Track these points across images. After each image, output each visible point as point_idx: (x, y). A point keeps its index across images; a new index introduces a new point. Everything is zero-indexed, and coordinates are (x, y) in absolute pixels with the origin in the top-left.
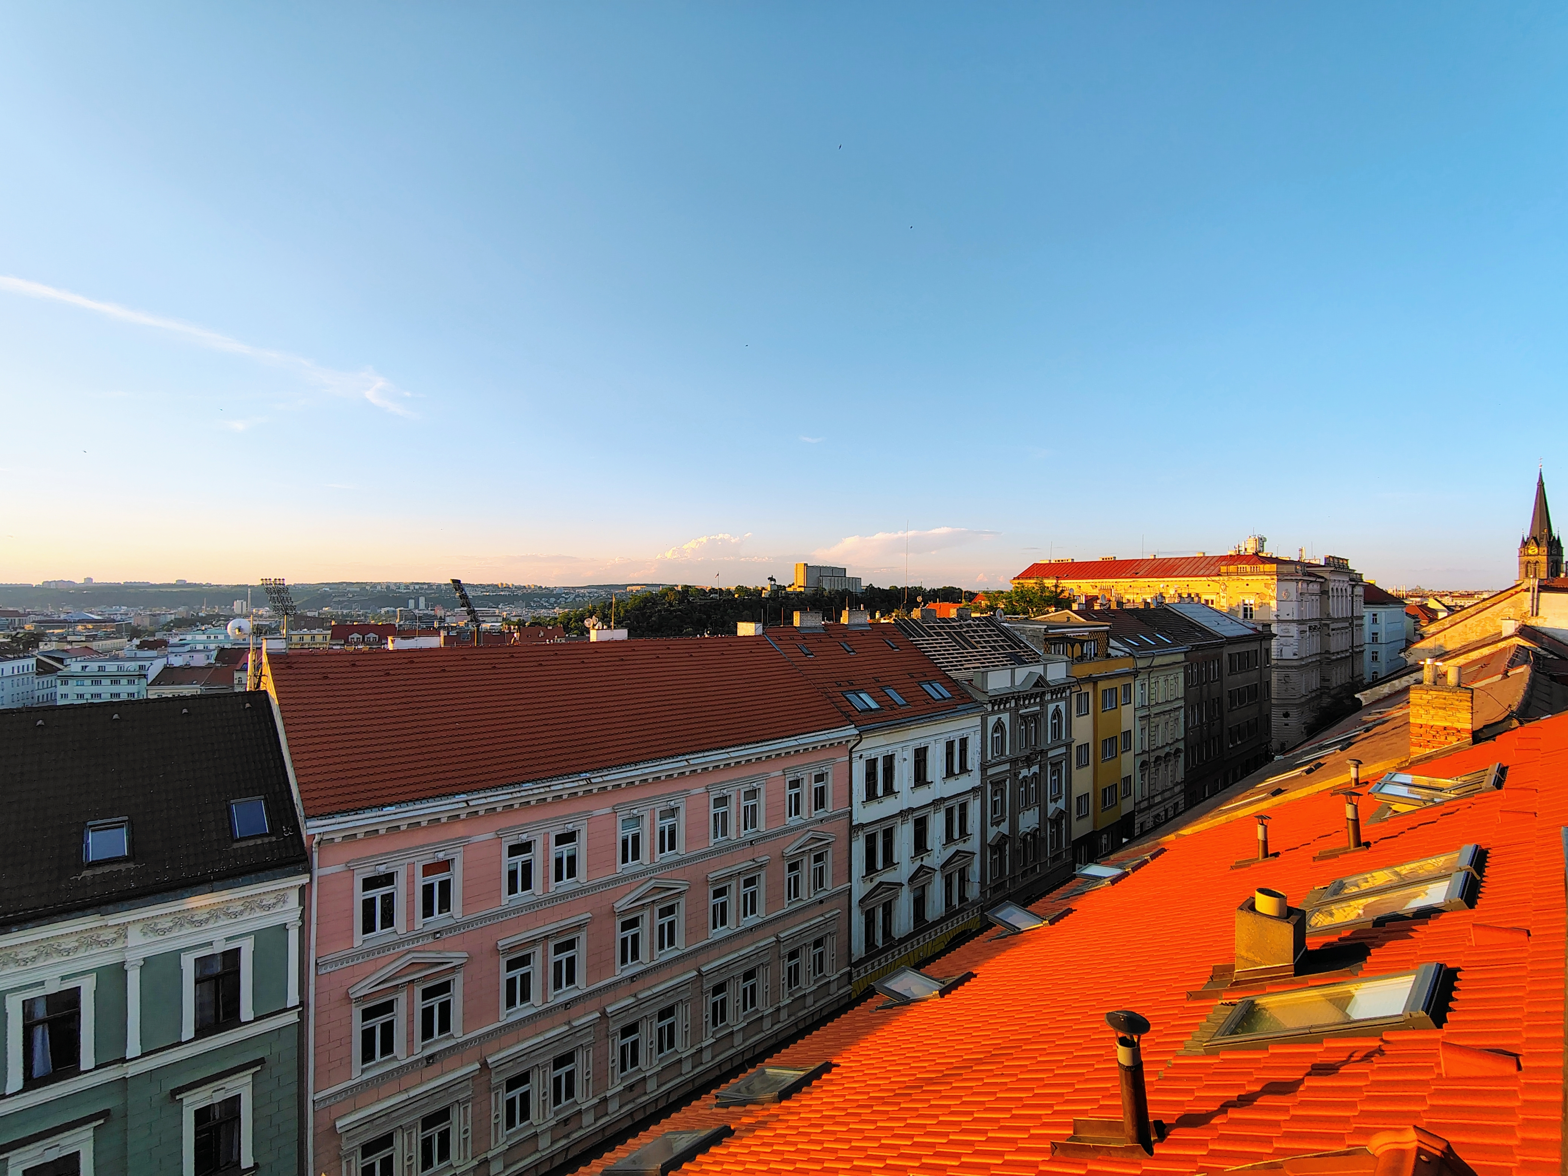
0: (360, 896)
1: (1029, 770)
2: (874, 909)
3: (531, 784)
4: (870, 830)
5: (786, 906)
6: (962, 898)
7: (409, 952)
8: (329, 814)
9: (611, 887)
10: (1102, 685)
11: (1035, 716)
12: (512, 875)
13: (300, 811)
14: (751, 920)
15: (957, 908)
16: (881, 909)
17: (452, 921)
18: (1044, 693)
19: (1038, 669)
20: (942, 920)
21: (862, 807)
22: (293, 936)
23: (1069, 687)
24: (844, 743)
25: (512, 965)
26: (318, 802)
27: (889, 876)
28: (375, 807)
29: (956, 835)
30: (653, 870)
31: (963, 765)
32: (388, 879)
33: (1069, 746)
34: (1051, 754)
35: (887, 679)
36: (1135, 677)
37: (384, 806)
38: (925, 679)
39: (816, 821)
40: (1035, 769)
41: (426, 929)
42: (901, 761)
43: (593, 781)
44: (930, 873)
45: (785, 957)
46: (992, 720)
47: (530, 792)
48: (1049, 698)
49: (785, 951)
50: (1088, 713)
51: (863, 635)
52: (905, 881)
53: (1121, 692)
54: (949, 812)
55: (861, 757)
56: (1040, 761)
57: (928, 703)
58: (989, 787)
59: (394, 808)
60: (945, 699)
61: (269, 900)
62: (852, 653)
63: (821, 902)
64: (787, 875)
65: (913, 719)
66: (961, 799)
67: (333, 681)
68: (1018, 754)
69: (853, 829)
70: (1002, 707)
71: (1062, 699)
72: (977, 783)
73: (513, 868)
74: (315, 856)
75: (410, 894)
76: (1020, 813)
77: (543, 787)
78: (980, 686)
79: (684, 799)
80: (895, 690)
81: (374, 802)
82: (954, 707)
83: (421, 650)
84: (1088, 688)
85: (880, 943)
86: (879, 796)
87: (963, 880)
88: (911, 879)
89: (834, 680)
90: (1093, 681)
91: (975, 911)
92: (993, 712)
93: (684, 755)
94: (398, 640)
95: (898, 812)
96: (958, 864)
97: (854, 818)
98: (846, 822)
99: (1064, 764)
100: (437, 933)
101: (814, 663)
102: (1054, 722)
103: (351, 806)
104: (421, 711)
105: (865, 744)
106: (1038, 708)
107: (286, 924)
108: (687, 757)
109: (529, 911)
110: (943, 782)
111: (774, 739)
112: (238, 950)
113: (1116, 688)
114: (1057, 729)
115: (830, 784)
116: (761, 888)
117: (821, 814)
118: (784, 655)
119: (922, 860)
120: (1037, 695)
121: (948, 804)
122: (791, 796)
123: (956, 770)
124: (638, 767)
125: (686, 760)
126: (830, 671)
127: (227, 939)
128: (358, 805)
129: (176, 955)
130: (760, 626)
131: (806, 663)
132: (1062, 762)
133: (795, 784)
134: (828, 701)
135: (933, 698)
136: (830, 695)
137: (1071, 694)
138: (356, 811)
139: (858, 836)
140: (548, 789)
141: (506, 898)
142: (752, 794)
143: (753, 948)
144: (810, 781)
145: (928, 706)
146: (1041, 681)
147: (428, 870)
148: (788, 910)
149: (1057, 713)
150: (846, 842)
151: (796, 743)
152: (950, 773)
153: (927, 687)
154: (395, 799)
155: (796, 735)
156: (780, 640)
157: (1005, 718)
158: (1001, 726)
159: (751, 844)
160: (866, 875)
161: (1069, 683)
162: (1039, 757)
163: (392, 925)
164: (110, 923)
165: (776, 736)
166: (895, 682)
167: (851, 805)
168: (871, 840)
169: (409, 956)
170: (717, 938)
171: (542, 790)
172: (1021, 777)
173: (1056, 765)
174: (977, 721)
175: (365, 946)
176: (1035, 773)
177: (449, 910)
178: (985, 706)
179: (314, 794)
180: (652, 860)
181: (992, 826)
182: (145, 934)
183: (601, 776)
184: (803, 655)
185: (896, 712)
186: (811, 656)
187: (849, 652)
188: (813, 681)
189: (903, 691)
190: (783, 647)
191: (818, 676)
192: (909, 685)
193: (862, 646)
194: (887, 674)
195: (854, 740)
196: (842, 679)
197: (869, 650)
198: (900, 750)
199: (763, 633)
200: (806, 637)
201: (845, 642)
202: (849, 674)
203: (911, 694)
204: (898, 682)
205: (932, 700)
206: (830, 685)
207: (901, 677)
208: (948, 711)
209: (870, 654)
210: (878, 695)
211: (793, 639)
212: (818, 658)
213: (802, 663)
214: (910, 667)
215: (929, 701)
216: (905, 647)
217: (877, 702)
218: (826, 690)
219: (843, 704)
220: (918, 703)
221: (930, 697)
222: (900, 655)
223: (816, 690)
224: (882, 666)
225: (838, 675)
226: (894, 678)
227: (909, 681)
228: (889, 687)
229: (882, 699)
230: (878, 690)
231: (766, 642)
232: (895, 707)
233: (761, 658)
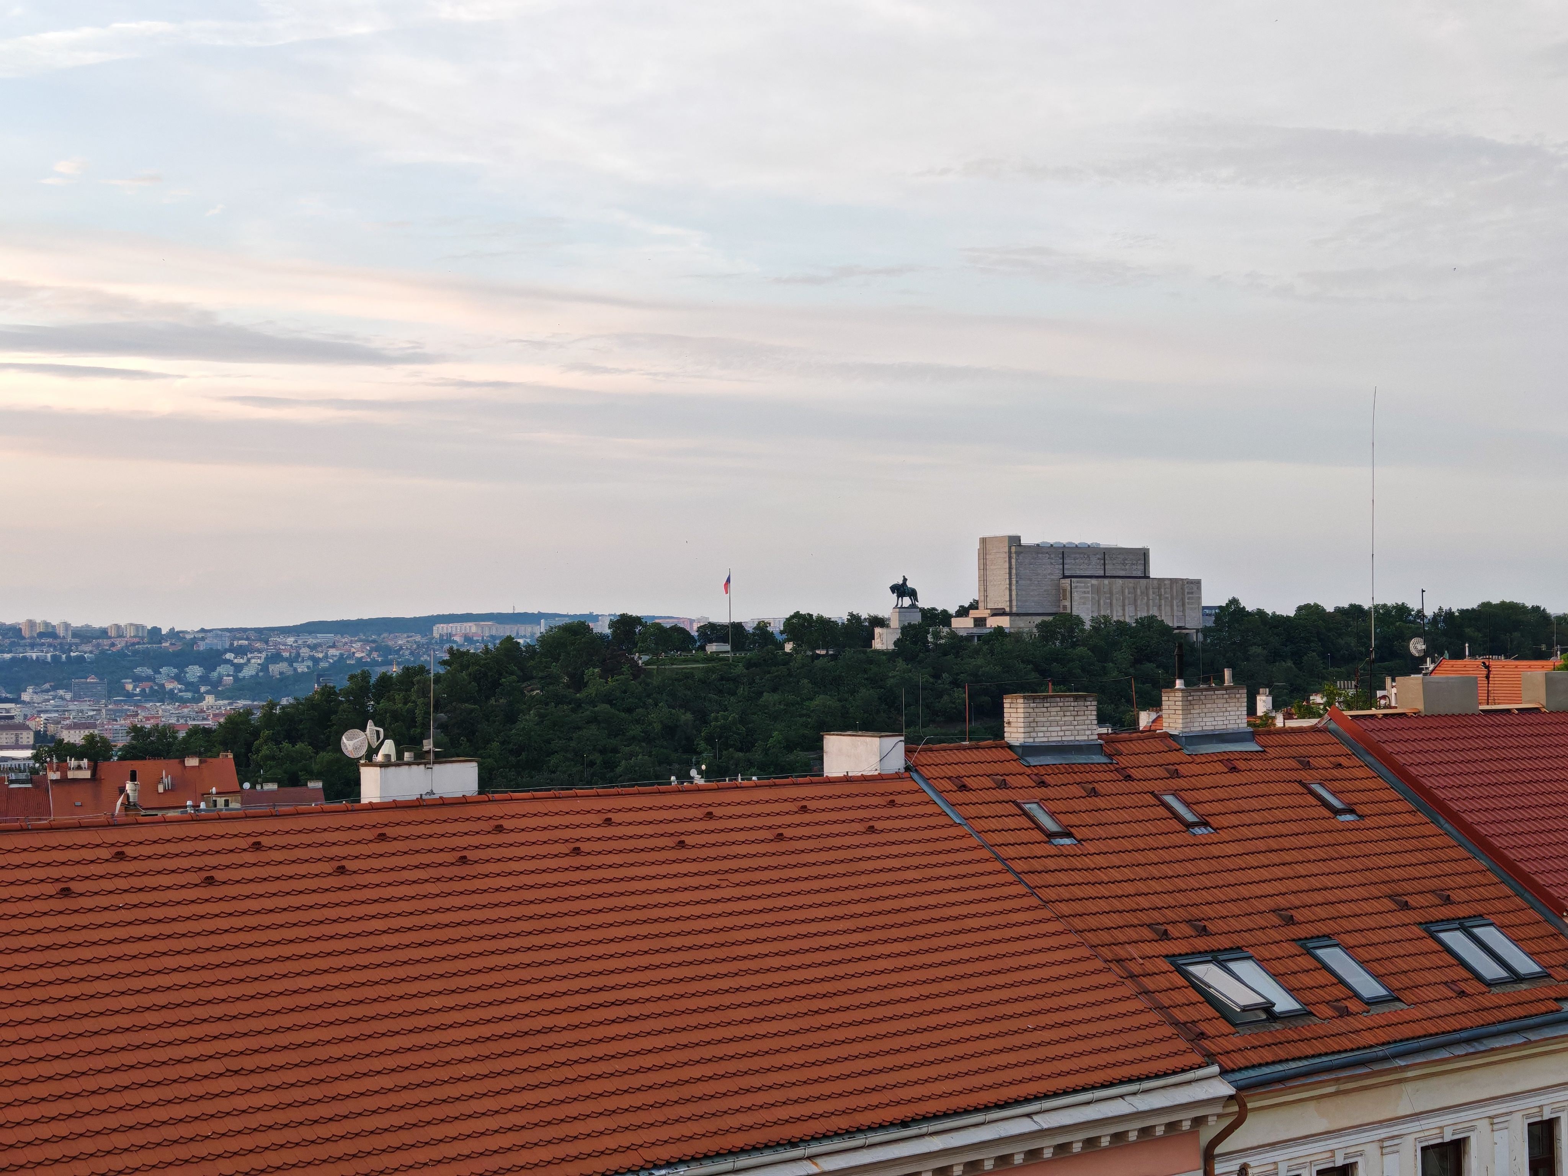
24: (1186, 1126)
35: (1321, 912)
38: (1446, 912)
51: (1234, 769)
55: (1243, 1173)
57: (1462, 994)
60: (1516, 978)
62: (1198, 831)
80: (1348, 949)
82: (1553, 1005)
89: (1144, 917)
101: (1077, 863)
105: (1256, 1130)
118: (978, 839)
126: (1129, 888)
130: (896, 745)
131: (1051, 864)
134: (1129, 989)
135: (1478, 977)
136: (1135, 968)
145: (1461, 1004)
153: (1455, 939)
155: (1027, 1100)
156: (963, 788)
166: (1347, 924)
184: (1038, 836)
185: (1354, 1023)
186: (1067, 841)
187: (1189, 825)
188: (1078, 923)
189: (1375, 953)
190: (972, 811)
191: (1092, 906)
192: (1396, 934)
193: (1232, 806)
194: (1318, 897)
195: (1219, 1116)
196: (1170, 914)
197: (1258, 818)
198: (1372, 1150)
199: (907, 769)
200: (1047, 779)
201: (1175, 794)
202: (1195, 897)
203: (1402, 964)
204: (1357, 923)
205: (1475, 983)
206: (1132, 934)
207: (1366, 907)
208: (1531, 1022)
209: (1259, 831)
210: (1292, 965)
211: (1003, 785)
212: (1090, 847)
213: (1037, 865)
214: (1395, 874)
215: (1463, 986)
216: (1375, 808)
217: (1291, 991)
218: (1121, 952)
219: (1178, 997)
220: (1427, 993)
221: (1465, 974)
222: (1361, 836)
223: (1085, 952)
224: (1301, 869)
225: (1157, 901)
226: (1344, 909)
227: (1393, 919)
228: (1327, 939)
229: (1307, 980)
230: (1293, 949)
231: (917, 798)
232: (1353, 1006)
233: (904, 849)
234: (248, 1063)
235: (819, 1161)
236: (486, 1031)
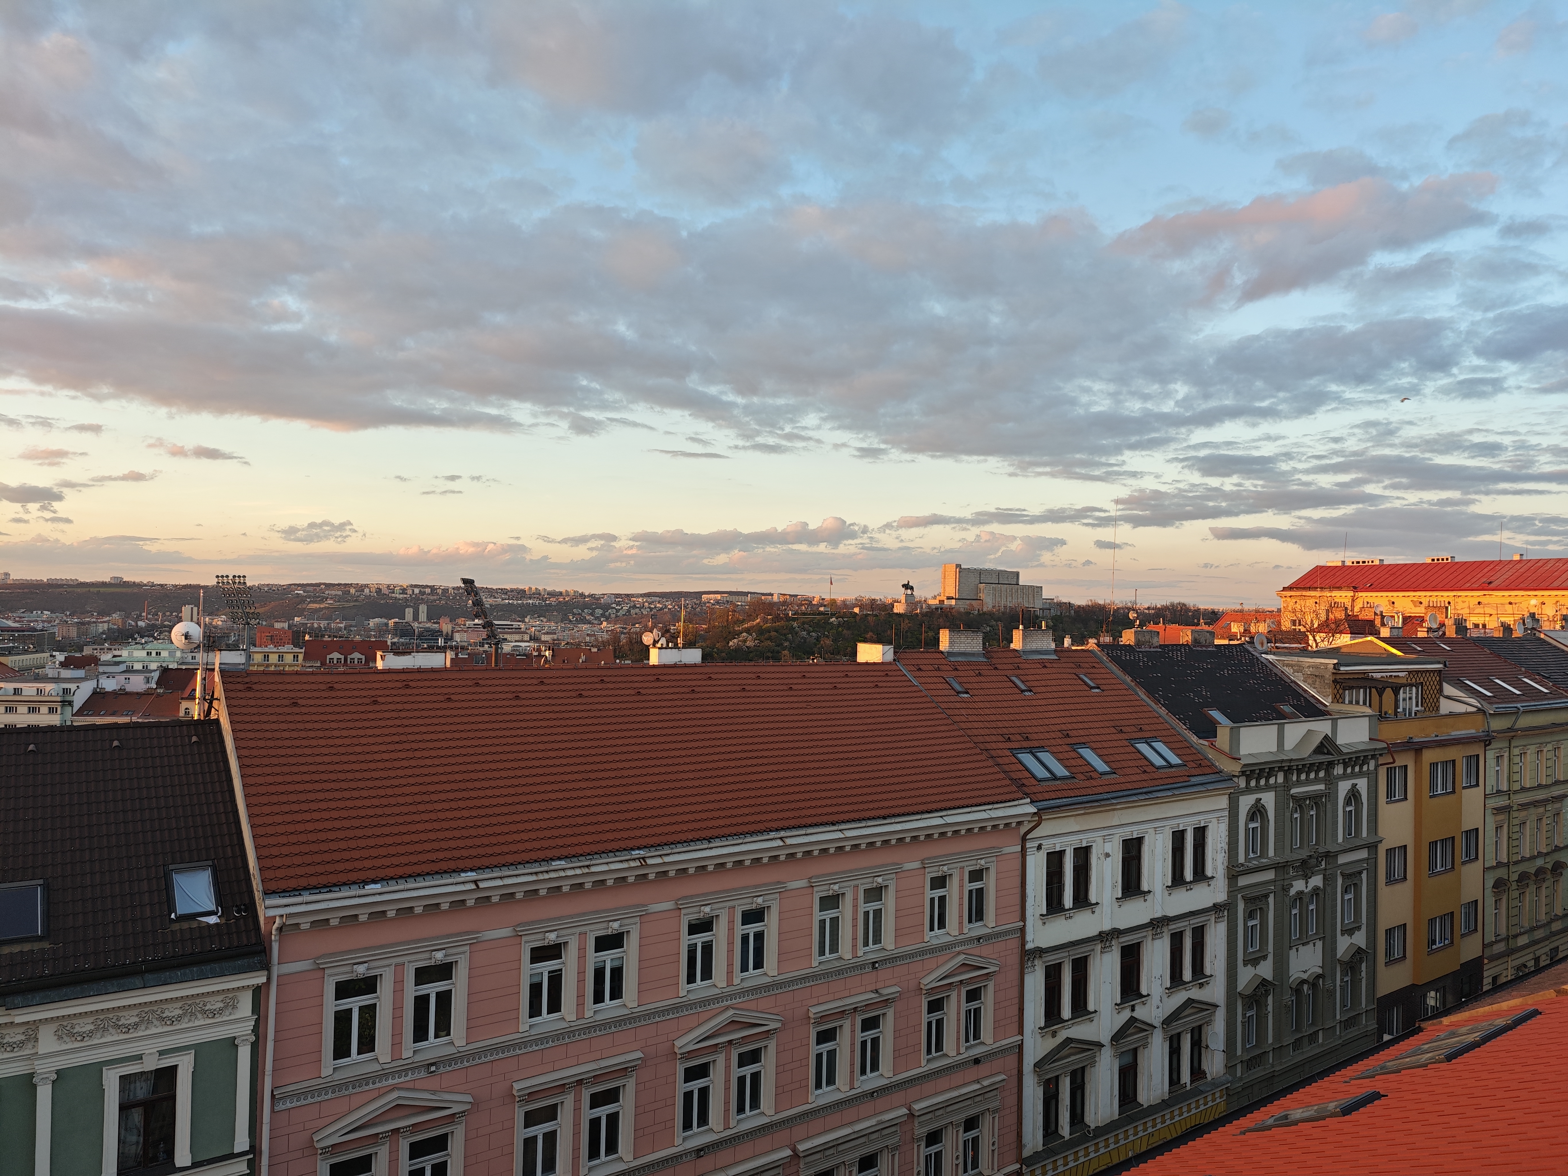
0: (331, 1006)
1: (1307, 883)
2: (1057, 1078)
3: (563, 862)
4: (1052, 959)
5: (923, 1063)
6: (1197, 1072)
7: (394, 1088)
8: (295, 890)
9: (671, 1016)
10: (1430, 756)
11: (1316, 798)
12: (536, 989)
13: (257, 884)
14: (871, 1081)
15: (1188, 1088)
16: (1067, 1081)
17: (451, 1050)
18: (1331, 765)
19: (1322, 727)
20: (1165, 1104)
21: (1040, 922)
22: (244, 1054)
23: (1373, 757)
24: (1014, 825)
25: (531, 1119)
26: (280, 873)
27: (1081, 1031)
28: (354, 883)
29: (1187, 975)
30: (731, 996)
31: (1199, 870)
32: (368, 985)
33: (1373, 847)
34: (1342, 859)
35: (1082, 733)
36: (1486, 746)
37: (365, 882)
38: (1140, 735)
39: (971, 940)
40: (1317, 881)
41: (418, 1058)
42: (1103, 858)
43: (649, 861)
44: (1146, 1030)
45: (919, 1140)
46: (1246, 802)
47: (562, 874)
48: (1341, 771)
49: (922, 1131)
50: (1406, 799)
51: (1045, 667)
52: (1105, 1037)
53: (1462, 767)
54: (1177, 940)
55: (1039, 847)
56: (1325, 869)
57: (1145, 772)
58: (1241, 906)
59: (378, 886)
60: (1170, 766)
61: (215, 1004)
62: (1026, 693)
63: (977, 1061)
64: (925, 1018)
65: (1121, 794)
66: (1196, 921)
67: (304, 710)
68: (1288, 856)
69: (1028, 956)
70: (1263, 782)
71: (1361, 774)
72: (1221, 896)
73: (536, 980)
74: (275, 947)
75: (397, 1008)
76: (1291, 948)
77: (580, 867)
78: (1226, 748)
79: (777, 895)
80: (1093, 749)
81: (353, 876)
82: (1187, 779)
83: (420, 671)
84: (1405, 759)
85: (1065, 1130)
86: (1067, 907)
87: (1197, 1045)
88: (1117, 1037)
89: (1000, 731)
90: (1417, 748)
91: (1217, 1095)
92: (1248, 790)
93: (777, 830)
94: (390, 657)
95: (1096, 933)
96: (1191, 1019)
97: (1029, 937)
98: (1013, 943)
99: (1364, 876)
100: (432, 1064)
101: (970, 705)
102: (1348, 809)
103: (323, 880)
104: (418, 754)
105: (1046, 829)
106: (1322, 787)
107: (235, 1038)
108: (782, 834)
109: (556, 1043)
110: (1167, 893)
111: (908, 814)
112: (174, 1068)
113: (1454, 761)
114: (1353, 820)
115: (990, 883)
116: (887, 1033)
117: (978, 929)
118: (925, 693)
119: (1133, 1010)
120: (1318, 767)
121: (1175, 927)
122: (932, 900)
123: (1189, 875)
124: (711, 845)
125: (781, 838)
126: (993, 718)
127: (161, 1053)
128: (333, 879)
129: (96, 1070)
130: (890, 649)
131: (958, 705)
132: (1360, 873)
133: (939, 882)
134: (990, 762)
135: (1152, 764)
136: (993, 753)
137: (1377, 766)
138: (329, 887)
139: (1034, 966)
140: (586, 870)
141: (525, 1023)
142: (875, 893)
143: (873, 1122)
144: (961, 880)
145: (1145, 777)
146: (1327, 745)
147: (424, 975)
148: (926, 1069)
149: (1353, 795)
150: (1014, 975)
151: (940, 821)
152: (1178, 880)
153: (1143, 747)
154: (381, 873)
155: (941, 810)
156: (920, 670)
157: (1269, 799)
158: (1259, 811)
159: (874, 967)
160: (1046, 1027)
161: (1375, 749)
162: (1323, 863)
163: (373, 1050)
164: (18, 1020)
165: (911, 809)
166: (1093, 738)
167: (1023, 918)
168: (1053, 975)
169: (395, 1095)
170: (822, 1102)
171: (578, 872)
172: (1293, 892)
173: (1352, 878)
174: (1223, 802)
175: (337, 1076)
176: (1316, 889)
177: (448, 1034)
178: (1236, 779)
179: (278, 862)
180: (730, 983)
181: (1245, 965)
182: (60, 1038)
183: (660, 856)
184: (953, 693)
185: (1094, 783)
186: (966, 695)
187: (1023, 691)
188: (969, 732)
189: (1105, 752)
190: (923, 680)
191: (976, 725)
192: (1115, 744)
193: (1043, 683)
194: (1081, 726)
195: (1029, 821)
196: (1012, 730)
197: (1054, 689)
198: (1100, 840)
199: (894, 660)
200: (958, 667)
201: (1017, 676)
202: (1024, 723)
203: (1118, 758)
204: (1098, 738)
205: (1151, 767)
206: (994, 738)
207: (1102, 731)
208: (1176, 786)
209: (1055, 695)
210: (1066, 755)
211: (939, 669)
212: (976, 699)
213: (951, 705)
214: (1117, 717)
215: (1145, 768)
216: (1109, 687)
217: (1066, 767)
218: (988, 746)
219: (1014, 768)
220: (1129, 771)
221: (1148, 763)
222: (1102, 699)
223: (972, 745)
224: (1073, 713)
225: (1006, 724)
226: (1093, 732)
227: (1115, 737)
228: (1084, 745)
229: (1073, 762)
230: (1067, 748)
231: (898, 673)
232: (1093, 774)
233: (891, 695)
234: (593, 776)
235: (845, 832)
236: (698, 767)
